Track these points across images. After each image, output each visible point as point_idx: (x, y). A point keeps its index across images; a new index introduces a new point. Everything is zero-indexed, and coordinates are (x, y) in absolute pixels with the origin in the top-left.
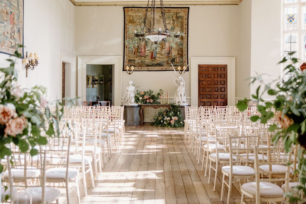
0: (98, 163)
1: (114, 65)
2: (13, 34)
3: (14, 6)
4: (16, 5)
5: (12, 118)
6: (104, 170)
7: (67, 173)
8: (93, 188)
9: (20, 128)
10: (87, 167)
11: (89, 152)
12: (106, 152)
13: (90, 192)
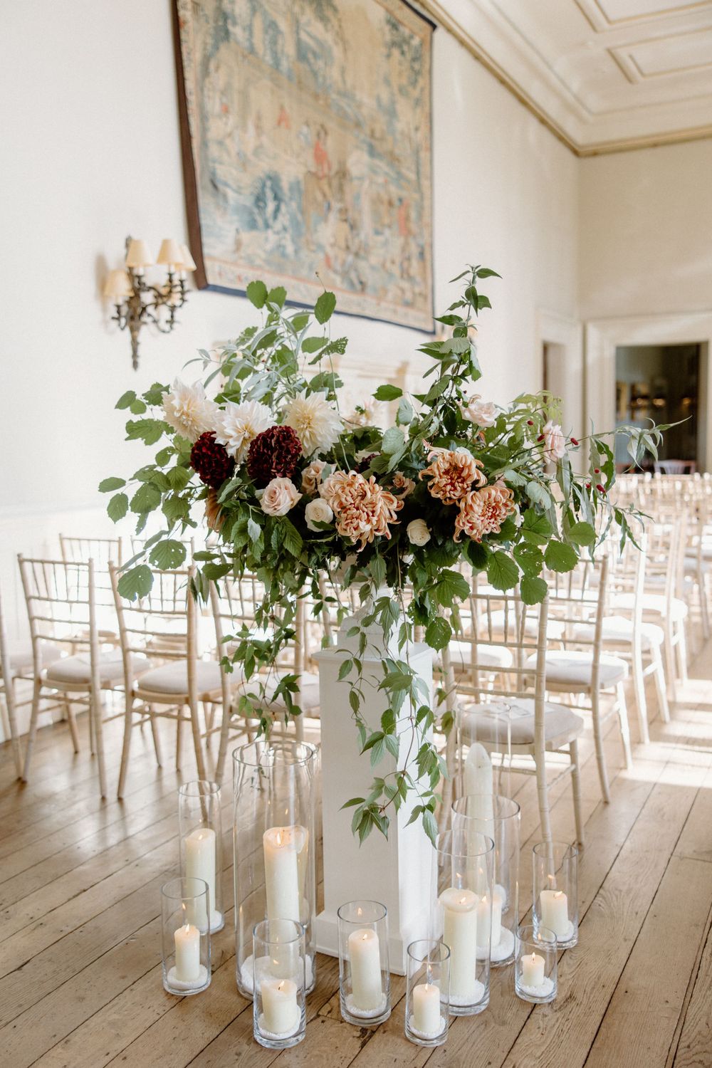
0: (676, 648)
1: (707, 343)
2: (406, 264)
3: (408, 181)
4: (412, 176)
5: (475, 486)
6: (694, 672)
7: (595, 667)
8: (664, 722)
9: (493, 516)
10: (646, 656)
11: (652, 615)
12: (696, 619)
13: (658, 735)
